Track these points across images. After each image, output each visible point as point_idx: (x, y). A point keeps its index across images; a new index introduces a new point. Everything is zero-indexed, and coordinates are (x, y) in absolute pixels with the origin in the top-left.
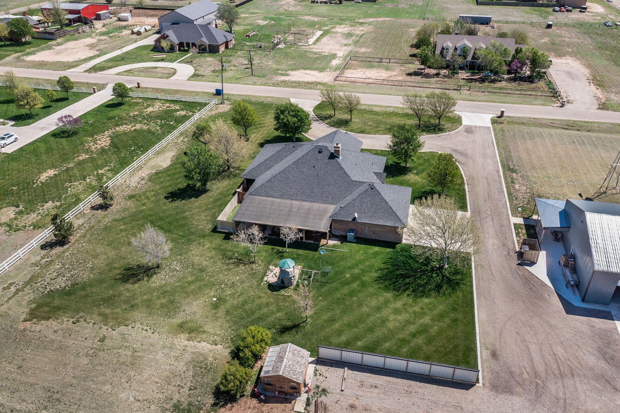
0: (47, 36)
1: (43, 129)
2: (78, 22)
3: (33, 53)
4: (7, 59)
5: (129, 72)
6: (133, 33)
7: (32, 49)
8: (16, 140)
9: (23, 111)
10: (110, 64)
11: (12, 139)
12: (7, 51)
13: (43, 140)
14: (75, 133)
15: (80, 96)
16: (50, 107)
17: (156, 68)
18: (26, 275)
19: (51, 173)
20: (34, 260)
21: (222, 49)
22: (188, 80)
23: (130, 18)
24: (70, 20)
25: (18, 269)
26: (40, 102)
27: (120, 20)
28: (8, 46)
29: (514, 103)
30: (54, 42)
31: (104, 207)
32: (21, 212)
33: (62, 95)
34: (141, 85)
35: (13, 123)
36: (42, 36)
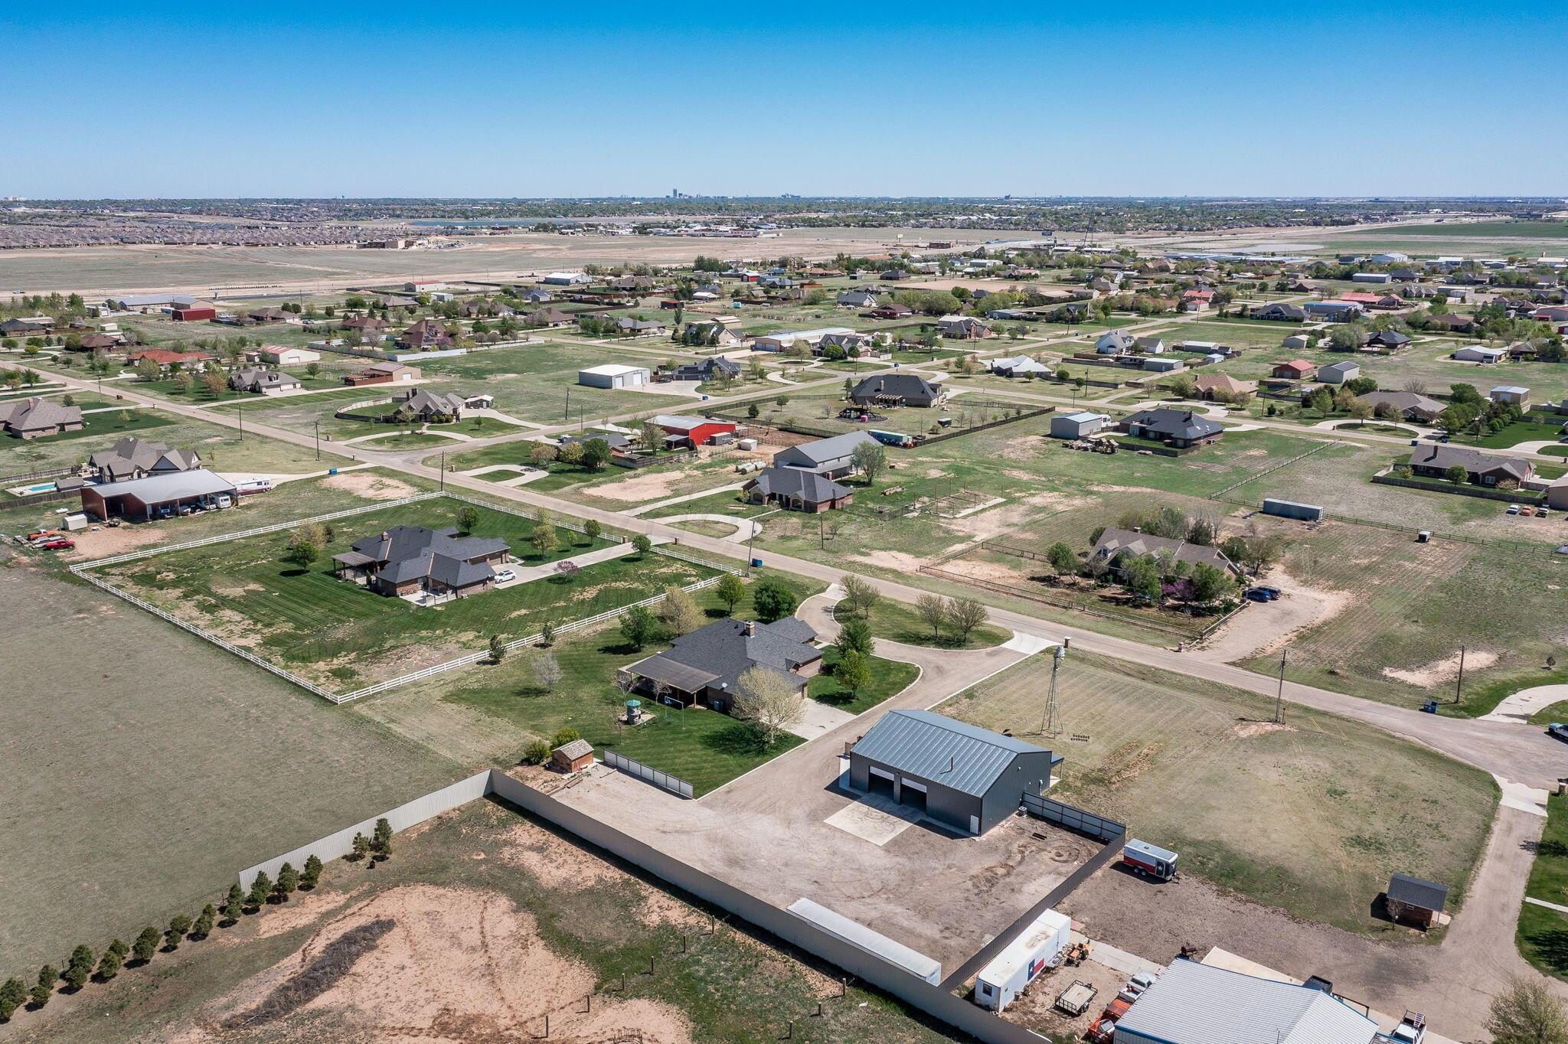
0: (628, 463)
1: (545, 572)
2: (683, 445)
3: (597, 485)
4: (566, 489)
5: (683, 523)
6: (737, 471)
7: (601, 479)
8: (514, 577)
9: (538, 552)
10: (671, 511)
11: (510, 577)
12: (572, 478)
13: (538, 583)
14: (570, 581)
15: (604, 544)
16: (567, 551)
17: (718, 523)
18: (455, 677)
19: (523, 612)
20: (466, 669)
21: (824, 509)
22: (741, 543)
23: (754, 447)
24: (669, 444)
25: (452, 671)
26: (556, 543)
27: (740, 447)
28: (577, 471)
29: (1118, 636)
30: (632, 473)
31: (543, 646)
32: (479, 637)
33: (587, 540)
34: (679, 542)
35: (522, 562)
36: (622, 463)
